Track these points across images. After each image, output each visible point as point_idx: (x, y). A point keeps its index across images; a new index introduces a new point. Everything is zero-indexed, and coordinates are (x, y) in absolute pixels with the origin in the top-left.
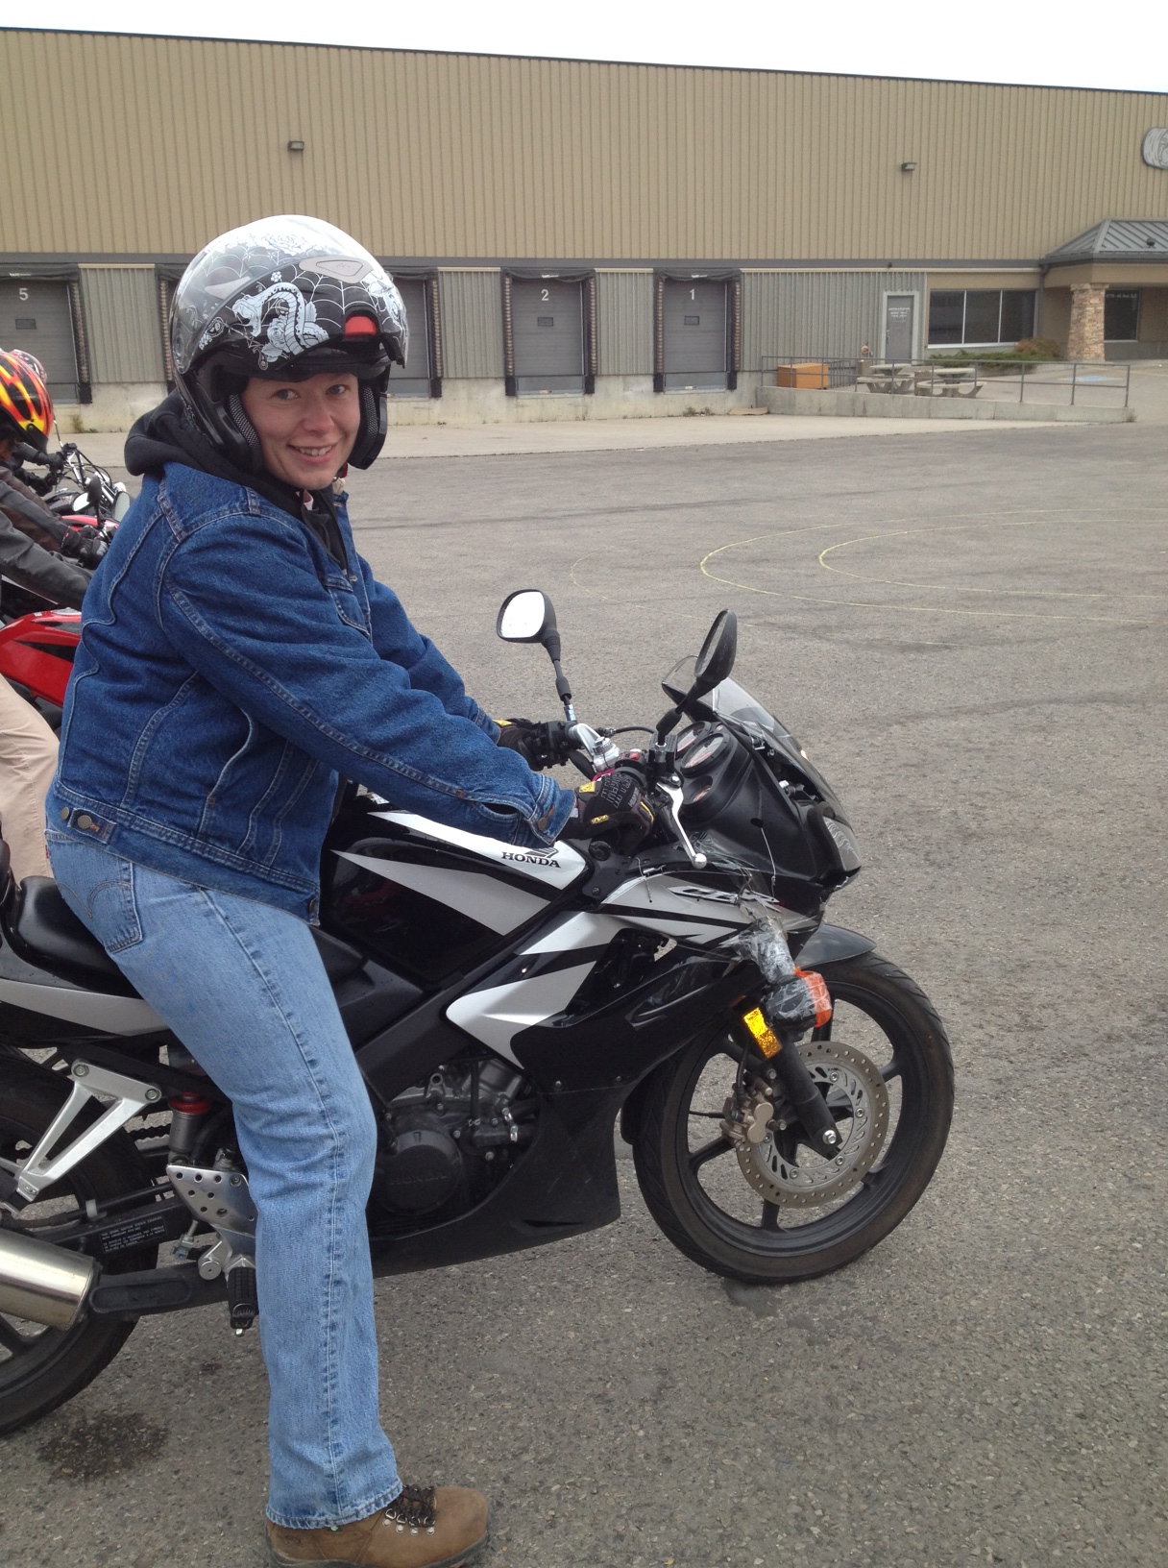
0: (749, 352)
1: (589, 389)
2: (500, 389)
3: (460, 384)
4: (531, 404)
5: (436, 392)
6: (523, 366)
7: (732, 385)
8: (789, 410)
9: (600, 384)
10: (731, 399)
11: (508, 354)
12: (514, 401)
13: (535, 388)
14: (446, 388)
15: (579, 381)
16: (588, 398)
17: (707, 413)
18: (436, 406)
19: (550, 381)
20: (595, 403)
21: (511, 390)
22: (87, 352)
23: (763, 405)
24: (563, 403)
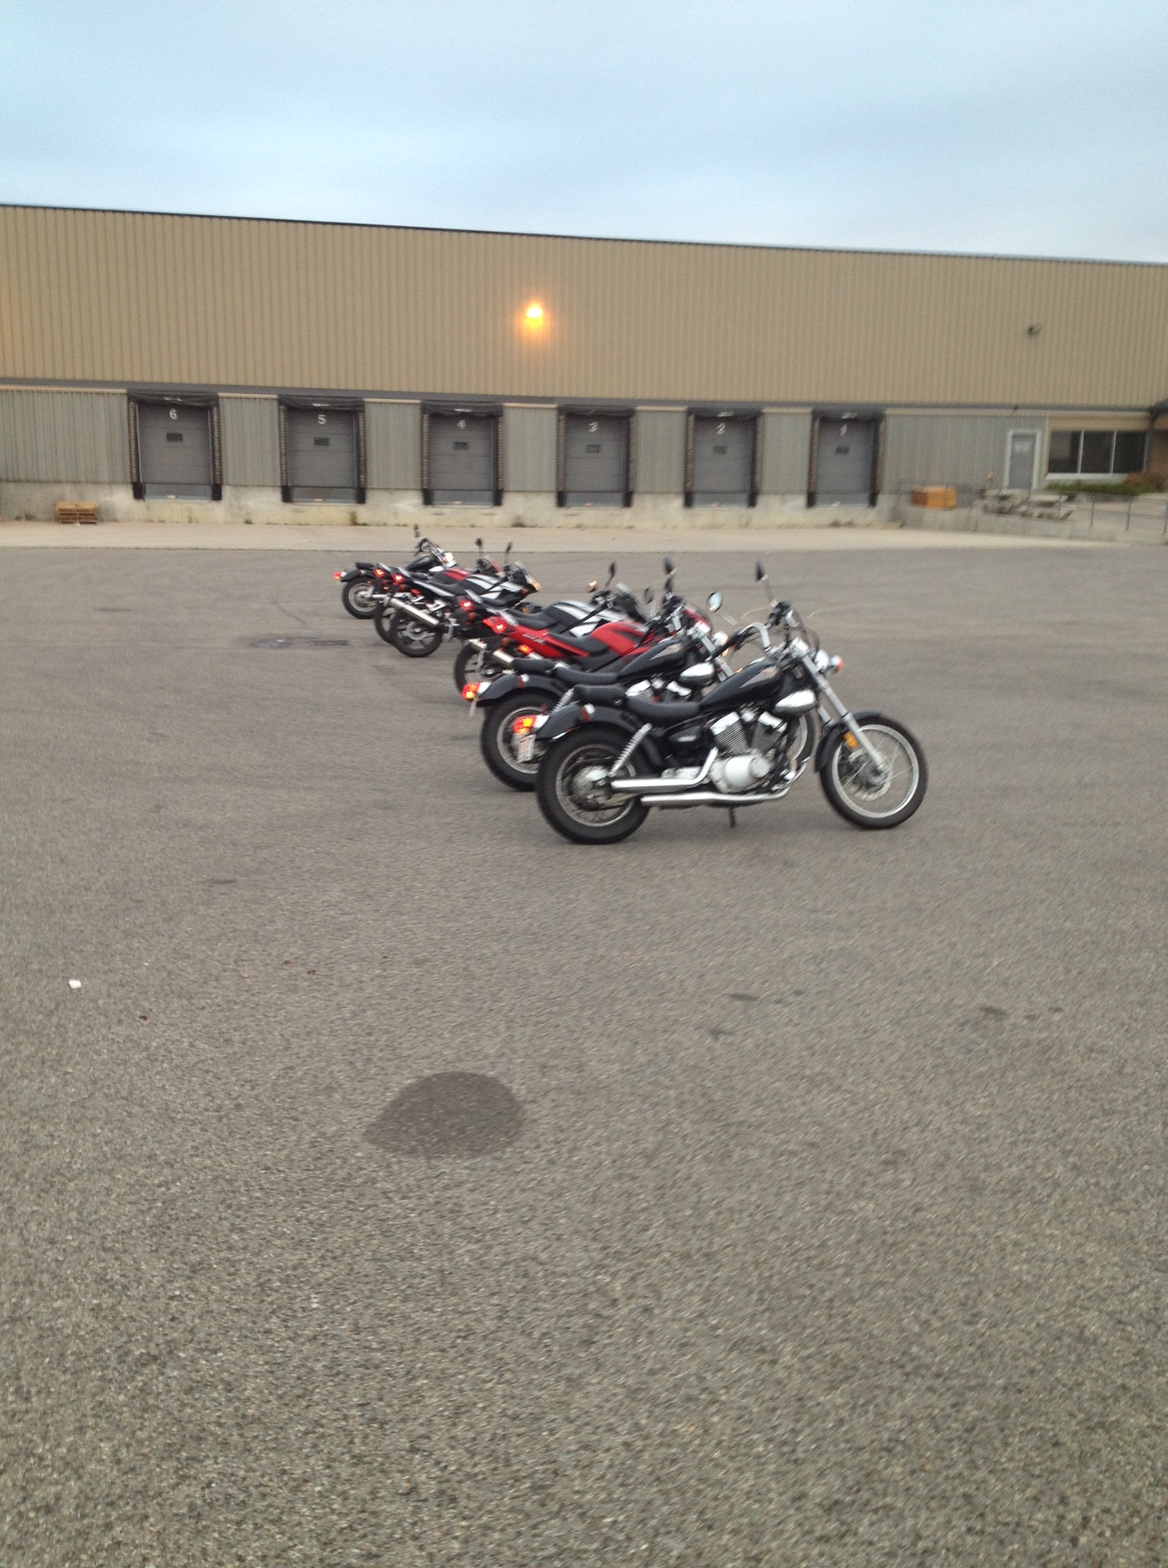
0: (888, 477)
1: (752, 502)
2: (679, 501)
3: (648, 497)
4: (704, 514)
5: (627, 502)
6: (699, 484)
7: (873, 502)
8: (918, 525)
9: (761, 500)
10: (871, 514)
11: (688, 475)
12: (689, 511)
13: (708, 502)
14: (636, 500)
15: (745, 496)
16: (751, 511)
17: (850, 525)
18: (628, 513)
19: (720, 496)
20: (757, 514)
21: (689, 502)
22: (365, 465)
23: (899, 520)
24: (730, 514)
